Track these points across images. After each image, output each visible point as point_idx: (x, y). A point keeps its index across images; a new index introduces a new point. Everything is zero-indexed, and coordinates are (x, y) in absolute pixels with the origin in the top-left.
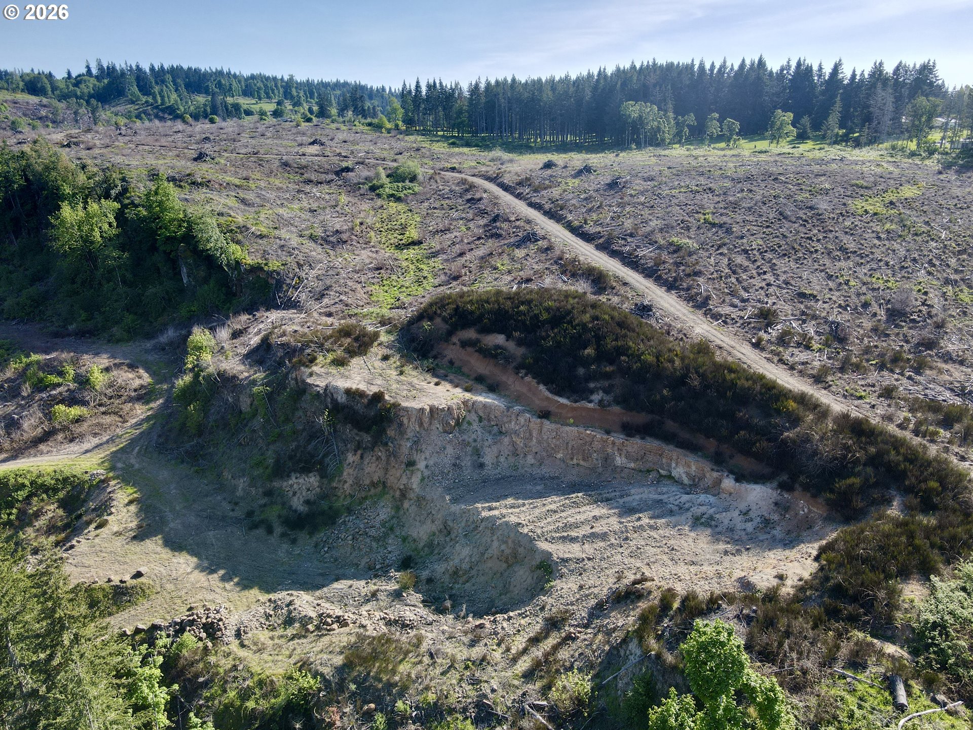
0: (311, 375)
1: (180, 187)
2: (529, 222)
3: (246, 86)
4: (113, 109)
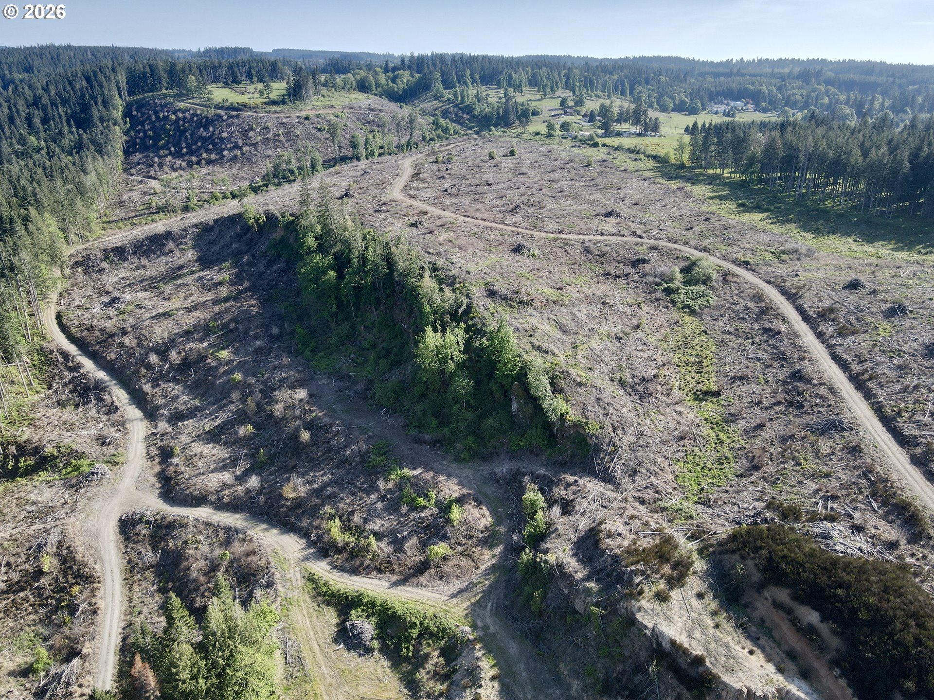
0: (639, 609)
1: (511, 306)
2: (833, 390)
3: (532, 77)
4: (422, 105)
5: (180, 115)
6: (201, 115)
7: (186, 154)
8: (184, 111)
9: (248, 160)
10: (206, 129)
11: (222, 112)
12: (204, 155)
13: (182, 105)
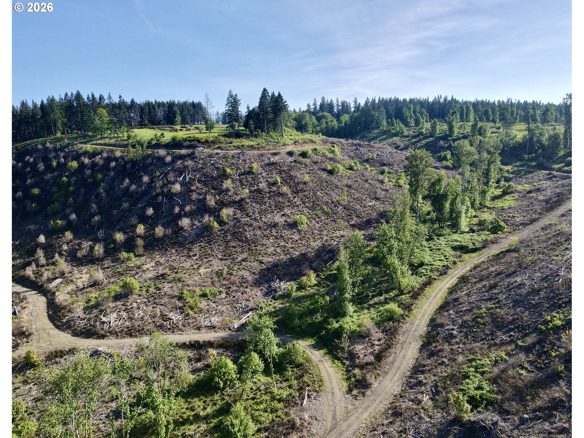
5: (86, 161)
6: (122, 157)
7: (100, 225)
8: (92, 155)
9: (238, 235)
10: (136, 179)
11: (162, 152)
12: (141, 229)
13: (89, 147)
